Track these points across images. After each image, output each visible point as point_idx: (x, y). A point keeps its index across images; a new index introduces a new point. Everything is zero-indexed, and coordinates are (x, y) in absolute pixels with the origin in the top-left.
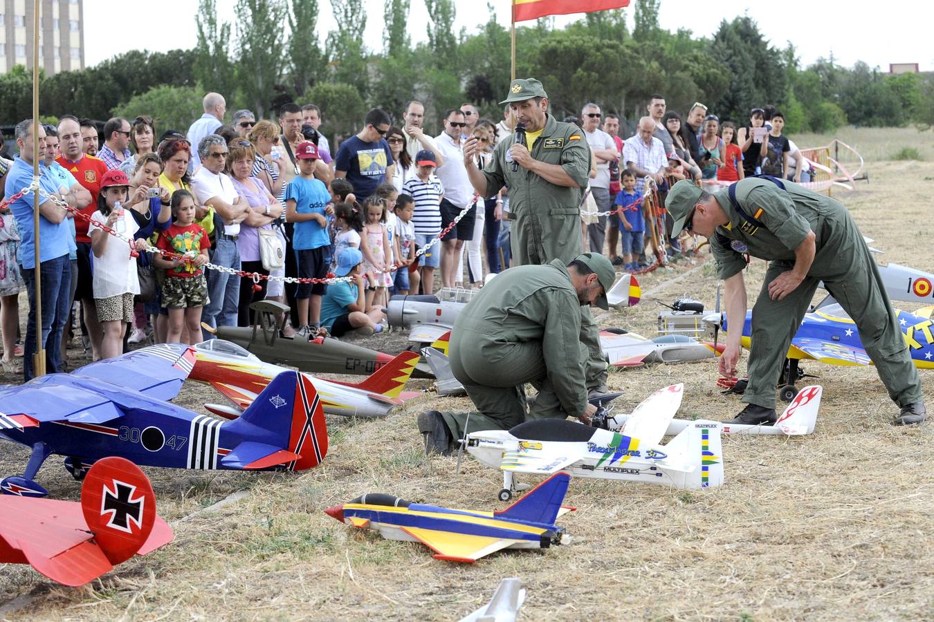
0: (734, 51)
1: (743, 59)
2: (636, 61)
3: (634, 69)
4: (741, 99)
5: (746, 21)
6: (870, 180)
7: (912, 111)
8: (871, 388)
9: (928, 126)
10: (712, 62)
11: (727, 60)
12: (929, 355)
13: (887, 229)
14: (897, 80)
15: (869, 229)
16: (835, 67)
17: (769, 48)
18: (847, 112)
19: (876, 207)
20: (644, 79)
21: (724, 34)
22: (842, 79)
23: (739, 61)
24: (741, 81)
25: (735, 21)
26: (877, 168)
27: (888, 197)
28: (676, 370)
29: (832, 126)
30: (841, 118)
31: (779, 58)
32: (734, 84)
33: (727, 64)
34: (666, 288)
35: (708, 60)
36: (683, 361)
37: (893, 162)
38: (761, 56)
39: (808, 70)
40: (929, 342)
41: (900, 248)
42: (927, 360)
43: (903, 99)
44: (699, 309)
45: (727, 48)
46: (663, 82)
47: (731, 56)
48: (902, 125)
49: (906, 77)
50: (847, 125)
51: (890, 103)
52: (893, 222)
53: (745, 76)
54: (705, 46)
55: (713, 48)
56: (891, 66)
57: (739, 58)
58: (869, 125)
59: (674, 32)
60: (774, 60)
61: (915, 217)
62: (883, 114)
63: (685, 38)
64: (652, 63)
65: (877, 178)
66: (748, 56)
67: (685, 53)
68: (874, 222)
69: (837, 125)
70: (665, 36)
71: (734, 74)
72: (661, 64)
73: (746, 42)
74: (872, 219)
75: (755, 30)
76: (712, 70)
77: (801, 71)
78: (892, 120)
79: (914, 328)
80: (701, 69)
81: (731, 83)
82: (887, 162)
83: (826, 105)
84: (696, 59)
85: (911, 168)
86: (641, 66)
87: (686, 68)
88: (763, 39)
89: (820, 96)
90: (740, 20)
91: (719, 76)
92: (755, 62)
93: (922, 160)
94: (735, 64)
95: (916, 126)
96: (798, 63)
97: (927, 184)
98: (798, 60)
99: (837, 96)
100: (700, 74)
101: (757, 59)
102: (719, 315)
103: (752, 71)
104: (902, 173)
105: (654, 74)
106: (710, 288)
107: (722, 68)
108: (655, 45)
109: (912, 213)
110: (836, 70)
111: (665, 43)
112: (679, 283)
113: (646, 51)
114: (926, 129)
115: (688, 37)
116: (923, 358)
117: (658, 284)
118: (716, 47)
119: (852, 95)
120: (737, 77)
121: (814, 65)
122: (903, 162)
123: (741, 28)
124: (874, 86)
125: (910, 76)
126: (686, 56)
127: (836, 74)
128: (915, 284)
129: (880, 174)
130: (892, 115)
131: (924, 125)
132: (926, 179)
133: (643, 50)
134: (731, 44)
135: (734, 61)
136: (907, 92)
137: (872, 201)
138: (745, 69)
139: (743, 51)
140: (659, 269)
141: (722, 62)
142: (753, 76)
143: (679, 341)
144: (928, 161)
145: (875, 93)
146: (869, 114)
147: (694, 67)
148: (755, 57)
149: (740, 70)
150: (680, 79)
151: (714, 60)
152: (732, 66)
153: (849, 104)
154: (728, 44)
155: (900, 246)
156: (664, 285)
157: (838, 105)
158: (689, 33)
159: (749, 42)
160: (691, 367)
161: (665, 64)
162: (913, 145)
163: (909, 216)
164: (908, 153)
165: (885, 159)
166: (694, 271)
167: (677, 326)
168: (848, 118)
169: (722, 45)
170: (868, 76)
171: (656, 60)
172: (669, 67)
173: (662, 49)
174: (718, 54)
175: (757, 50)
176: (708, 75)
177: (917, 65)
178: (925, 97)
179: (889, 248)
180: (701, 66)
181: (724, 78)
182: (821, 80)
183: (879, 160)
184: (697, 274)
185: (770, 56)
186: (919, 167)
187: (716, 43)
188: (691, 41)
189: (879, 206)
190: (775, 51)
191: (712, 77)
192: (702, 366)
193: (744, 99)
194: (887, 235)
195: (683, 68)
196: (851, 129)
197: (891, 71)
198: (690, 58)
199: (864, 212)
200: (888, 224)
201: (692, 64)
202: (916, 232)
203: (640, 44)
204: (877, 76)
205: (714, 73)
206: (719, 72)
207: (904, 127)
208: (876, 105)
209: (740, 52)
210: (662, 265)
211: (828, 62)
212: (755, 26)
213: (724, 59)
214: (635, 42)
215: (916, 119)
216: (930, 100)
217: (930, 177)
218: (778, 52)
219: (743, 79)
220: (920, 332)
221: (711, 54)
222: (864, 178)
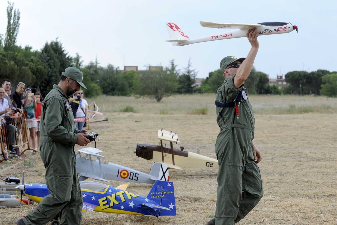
0: (51, 57)
1: (55, 62)
2: (4, 61)
3: (2, 64)
4: (52, 81)
5: (57, 44)
6: (109, 121)
7: (133, 89)
8: (94, 222)
9: (140, 96)
10: (40, 63)
11: (47, 62)
12: (122, 207)
13: (114, 145)
14: (127, 74)
15: (105, 145)
16: (98, 67)
17: (67, 56)
18: (103, 88)
19: (110, 135)
20: (8, 69)
21: (46, 49)
22: (101, 73)
23: (53, 63)
24: (53, 72)
25: (52, 43)
26: (113, 116)
27: (116, 130)
28: (4, 211)
29: (95, 95)
30: (100, 91)
31: (72, 62)
32: (50, 73)
33: (47, 64)
34: (6, 171)
35: (38, 61)
36: (8, 207)
37: (121, 113)
38: (63, 60)
39: (85, 68)
40: (123, 201)
41: (118, 154)
42: (122, 209)
43: (129, 83)
44: (18, 182)
45: (47, 56)
46: (16, 71)
47: (49, 60)
48: (128, 95)
49: (131, 72)
50: (102, 94)
51: (123, 84)
52: (117, 142)
53: (55, 69)
54: (38, 55)
55: (41, 56)
56: (125, 67)
57: (53, 61)
58: (113, 95)
59: (23, 47)
60: (69, 63)
61: (128, 140)
62: (119, 90)
63: (28, 50)
64: (11, 62)
65: (113, 120)
66: (57, 60)
67: (27, 58)
68: (108, 142)
69: (98, 94)
70: (19, 49)
71: (50, 69)
72: (15, 62)
73: (56, 54)
74: (107, 140)
75: (61, 48)
76: (40, 66)
77: (82, 68)
78: (124, 93)
79: (116, 194)
80: (35, 66)
81: (48, 73)
82: (118, 113)
83: (93, 85)
84: (32, 61)
85: (129, 116)
86: (6, 63)
87: (27, 65)
88: (65, 53)
89: (90, 80)
90: (54, 43)
91: (42, 69)
92: (60, 63)
93: (135, 112)
94: (51, 64)
95: (134, 96)
96: (81, 64)
97: (136, 124)
98: (81, 63)
99: (98, 80)
100: (34, 68)
101: (61, 62)
102: (23, 186)
103: (58, 67)
104: (124, 118)
105: (11, 67)
106: (26, 172)
107: (44, 65)
108: (13, 53)
109: (127, 138)
110: (99, 69)
111: (18, 53)
112: (13, 169)
113: (9, 56)
114: (139, 98)
115: (30, 50)
116: (119, 208)
117: (2, 168)
118: (42, 56)
119: (106, 80)
120: (51, 70)
121: (88, 66)
122: (126, 113)
123: (54, 47)
124: (116, 76)
125: (133, 72)
126: (27, 59)
127: (98, 70)
128: (121, 173)
129: (114, 118)
130: (123, 91)
131: (138, 96)
132: (136, 121)
133: (7, 56)
134: (49, 54)
135: (50, 63)
136: (131, 80)
137: (109, 131)
138: (55, 67)
139: (55, 57)
140: (4, 161)
141: (44, 63)
142: (59, 70)
143: (6, 197)
144: (138, 113)
145: (116, 80)
146: (113, 89)
147: (31, 65)
148: (60, 61)
149: (53, 67)
150: (24, 70)
151: (41, 61)
152: (49, 65)
153: (104, 84)
154: (48, 54)
155: (118, 153)
156: (6, 169)
157: (99, 85)
158: (31, 48)
159: (58, 54)
160: (11, 210)
161: (17, 62)
162: (132, 105)
163: (125, 139)
164: (128, 109)
165: (118, 112)
166: (20, 163)
167: (7, 190)
168: (103, 91)
169: (45, 55)
170: (113, 71)
171: (13, 60)
172: (19, 64)
173: (16, 55)
174: (43, 59)
175: (61, 57)
176: (37, 69)
177: (137, 67)
178: (139, 83)
179: (113, 155)
180: (34, 64)
181: (45, 70)
182: (91, 73)
183: (115, 112)
184: (21, 164)
185: (67, 60)
186: (133, 116)
187: (42, 53)
188: (31, 52)
189: (111, 134)
190: (70, 58)
191: (39, 69)
192: (17, 209)
193: (54, 80)
194: (113, 148)
195: (25, 65)
196: (104, 96)
197: (125, 69)
198: (29, 60)
199: (104, 137)
200: (114, 143)
201: (30, 63)
202: (127, 147)
203: (6, 53)
204: (118, 72)
205: (40, 68)
206: (43, 67)
207: (129, 96)
208: (117, 85)
209: (53, 58)
210: (5, 160)
211: (95, 64)
212: (61, 46)
213: (45, 61)
214: (4, 52)
215: (134, 93)
216: (142, 84)
217: (138, 120)
218: (71, 59)
219: (54, 71)
220: (118, 196)
221: (39, 58)
222: (106, 120)
